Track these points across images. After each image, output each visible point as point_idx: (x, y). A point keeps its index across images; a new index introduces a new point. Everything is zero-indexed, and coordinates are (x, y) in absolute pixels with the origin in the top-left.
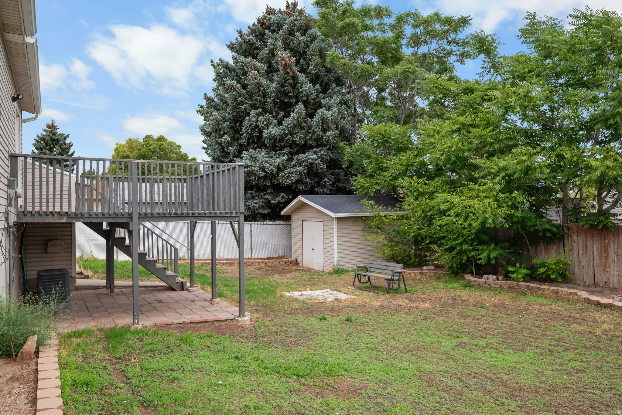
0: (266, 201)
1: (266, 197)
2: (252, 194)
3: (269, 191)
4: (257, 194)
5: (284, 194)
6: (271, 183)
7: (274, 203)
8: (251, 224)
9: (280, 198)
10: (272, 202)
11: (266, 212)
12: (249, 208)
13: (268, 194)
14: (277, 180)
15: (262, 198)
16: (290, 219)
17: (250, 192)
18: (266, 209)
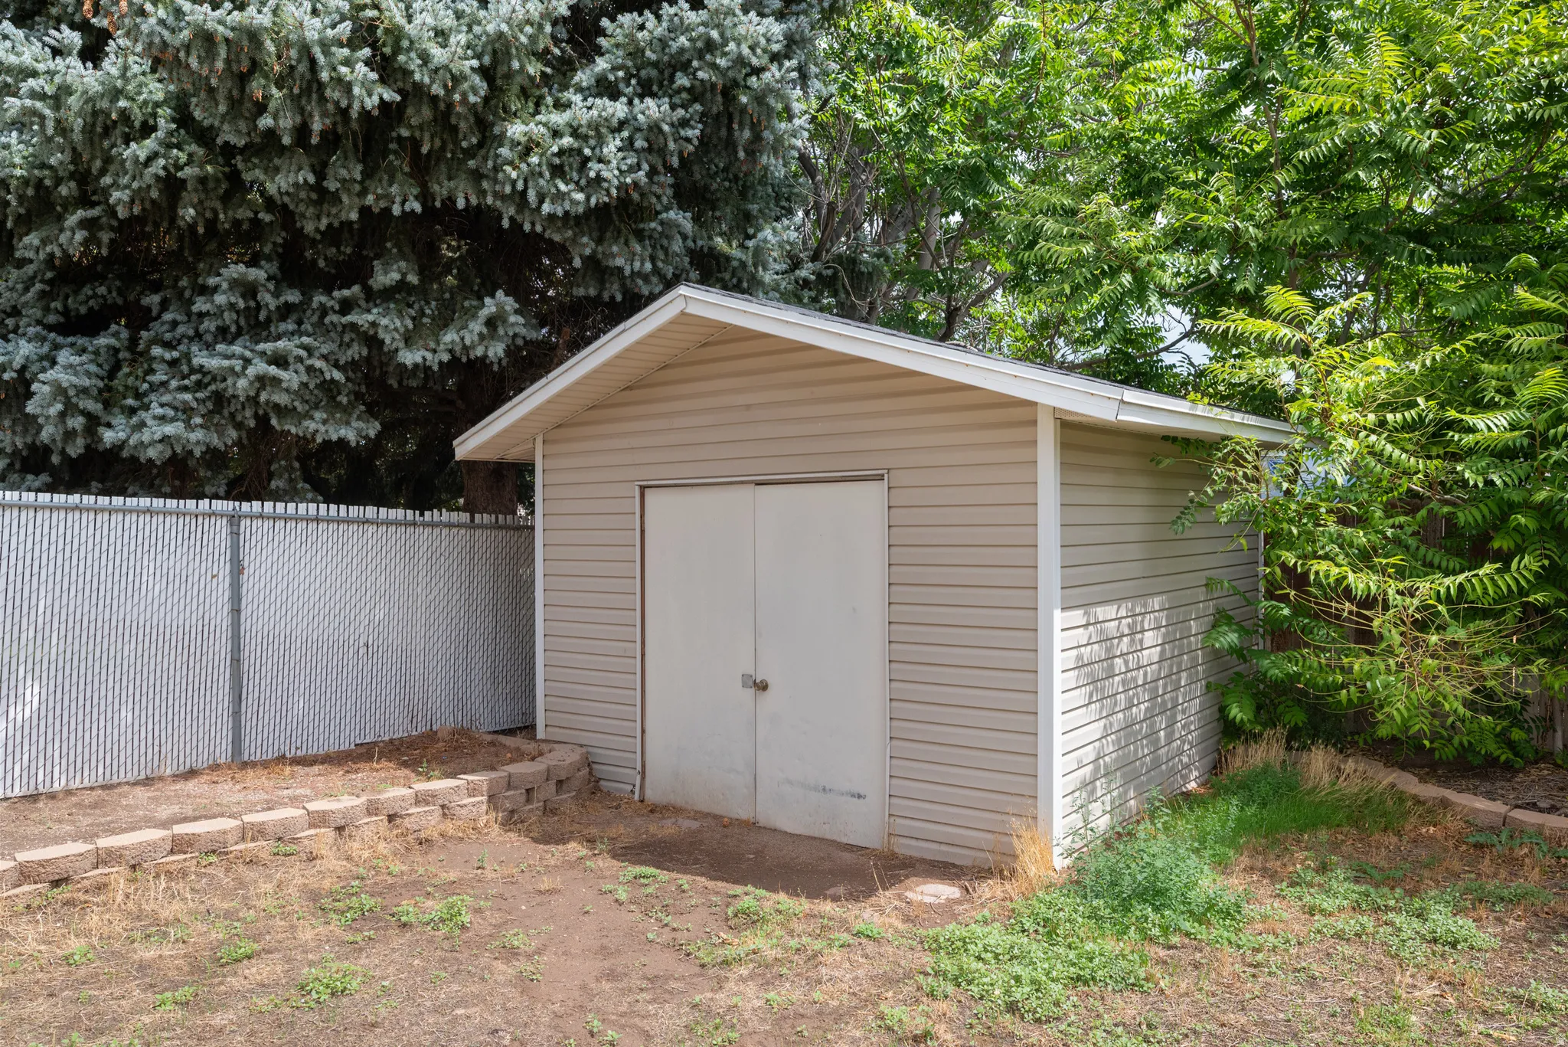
0: (356, 351)
1: (361, 319)
2: (249, 290)
3: (385, 276)
4: (293, 297)
5: (510, 303)
6: (425, 197)
7: (423, 368)
8: (234, 520)
9: (477, 327)
10: (409, 357)
11: (349, 434)
12: (220, 400)
13: (372, 296)
14: (477, 176)
15: (322, 328)
16: (526, 494)
17: (236, 270)
18: (347, 410)
